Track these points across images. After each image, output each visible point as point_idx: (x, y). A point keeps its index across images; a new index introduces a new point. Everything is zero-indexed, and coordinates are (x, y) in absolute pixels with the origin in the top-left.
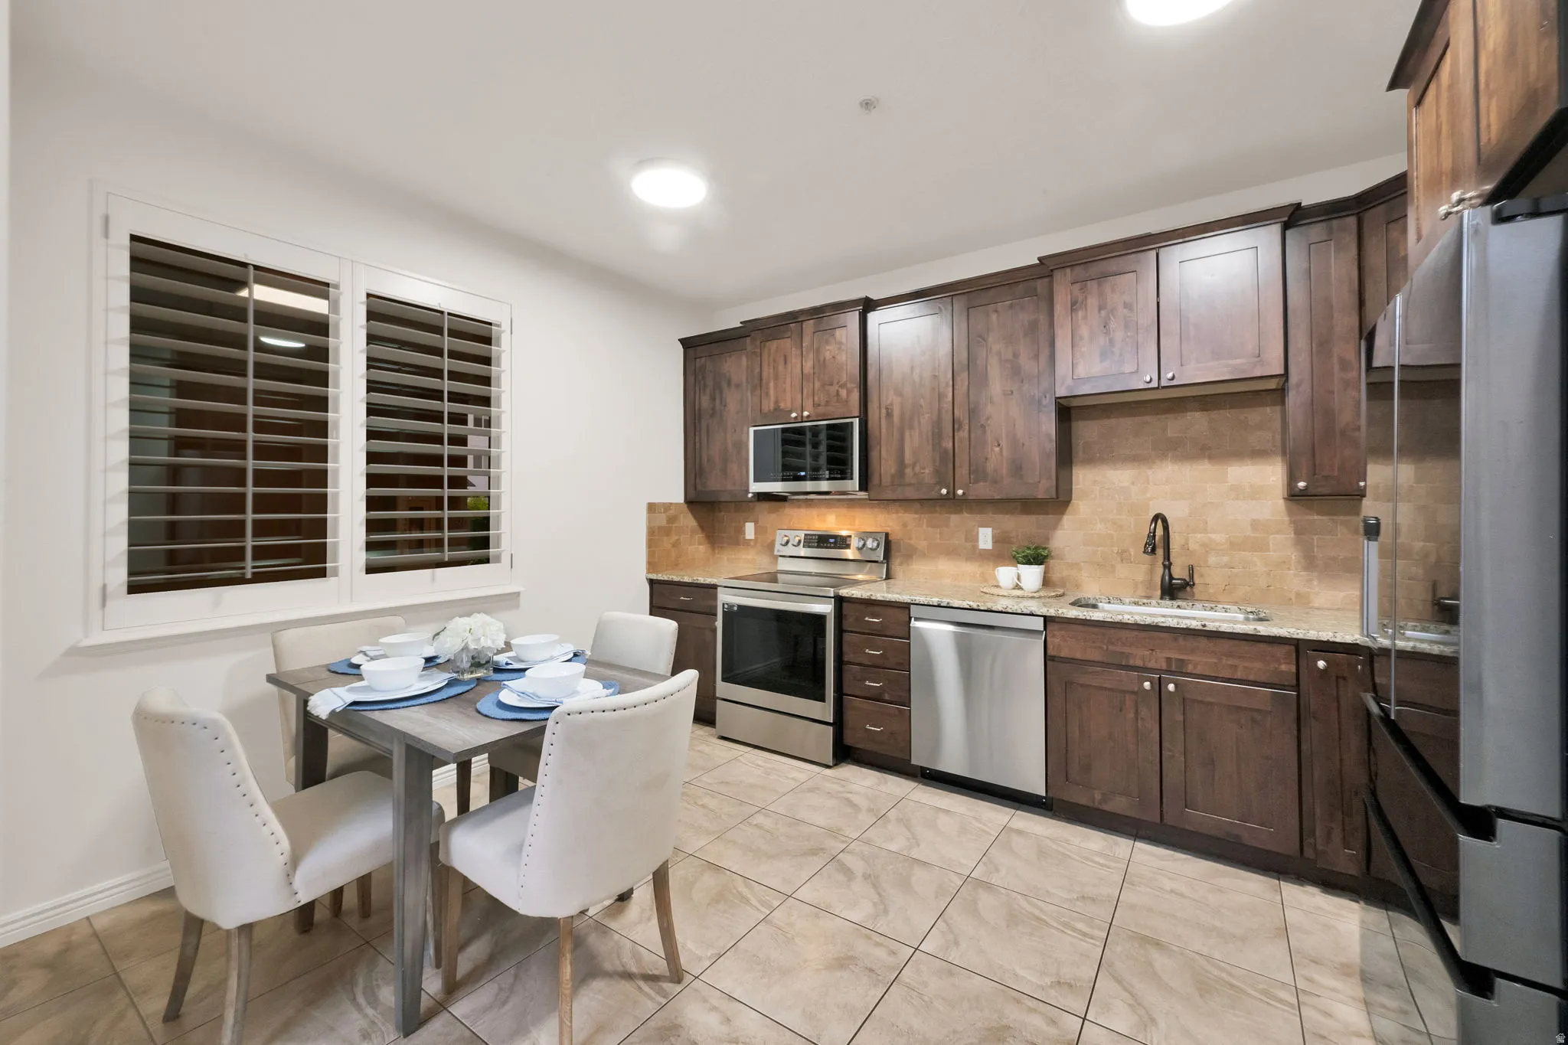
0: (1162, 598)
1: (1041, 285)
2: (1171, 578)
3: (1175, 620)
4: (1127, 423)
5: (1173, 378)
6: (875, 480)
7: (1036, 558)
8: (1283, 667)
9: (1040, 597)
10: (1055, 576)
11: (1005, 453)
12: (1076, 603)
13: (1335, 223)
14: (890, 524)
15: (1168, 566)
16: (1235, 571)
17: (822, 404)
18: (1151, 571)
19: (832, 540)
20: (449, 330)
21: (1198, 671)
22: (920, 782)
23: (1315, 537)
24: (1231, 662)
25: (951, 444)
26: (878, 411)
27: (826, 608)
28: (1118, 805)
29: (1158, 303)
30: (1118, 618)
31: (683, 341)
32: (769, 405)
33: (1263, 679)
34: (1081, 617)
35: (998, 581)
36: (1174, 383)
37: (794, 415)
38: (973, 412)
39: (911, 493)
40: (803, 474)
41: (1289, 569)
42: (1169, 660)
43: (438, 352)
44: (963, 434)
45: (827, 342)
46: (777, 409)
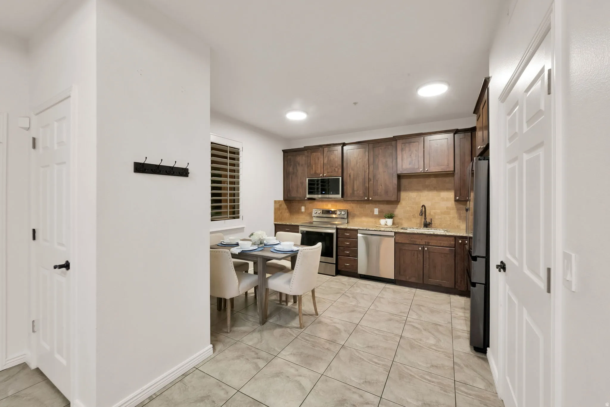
0: (424, 227)
1: (394, 143)
2: (426, 222)
3: (427, 232)
4: (415, 180)
5: (427, 170)
6: (345, 195)
7: (391, 217)
8: (452, 243)
9: (392, 227)
10: (395, 222)
11: (383, 188)
12: (402, 229)
13: (466, 134)
14: (348, 207)
15: (425, 219)
16: (442, 220)
17: (330, 172)
18: (421, 220)
19: (331, 212)
20: (229, 151)
21: (432, 244)
22: (360, 279)
23: (462, 211)
24: (440, 242)
25: (368, 186)
26: (346, 175)
27: (334, 231)
28: (413, 280)
29: (424, 150)
30: (413, 232)
31: (283, 151)
32: (313, 172)
33: (447, 246)
34: (404, 232)
35: (380, 224)
36: (428, 171)
37: (321, 175)
38: (374, 176)
39: (356, 199)
40: (324, 192)
41: (455, 219)
42: (425, 242)
43: (226, 158)
44: (371, 182)
45: (332, 154)
46: (315, 173)
